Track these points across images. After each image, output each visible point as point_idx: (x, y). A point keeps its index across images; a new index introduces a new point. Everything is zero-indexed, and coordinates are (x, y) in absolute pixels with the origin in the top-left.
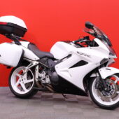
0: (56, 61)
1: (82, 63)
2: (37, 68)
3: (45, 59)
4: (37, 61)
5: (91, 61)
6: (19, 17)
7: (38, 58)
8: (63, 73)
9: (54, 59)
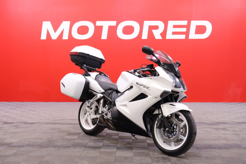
0: (119, 94)
1: (142, 96)
3: (110, 91)
5: (150, 95)
6: (99, 49)
7: (103, 91)
9: (118, 92)
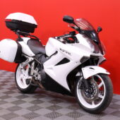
0: (47, 58)
1: (65, 61)
2: (33, 64)
4: (33, 57)
5: (72, 60)
8: (49, 70)
